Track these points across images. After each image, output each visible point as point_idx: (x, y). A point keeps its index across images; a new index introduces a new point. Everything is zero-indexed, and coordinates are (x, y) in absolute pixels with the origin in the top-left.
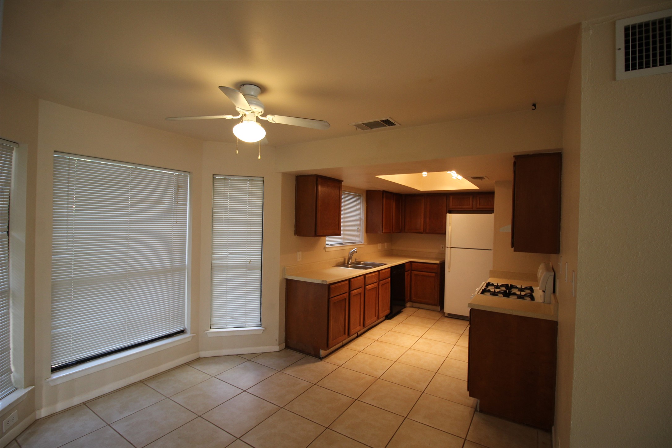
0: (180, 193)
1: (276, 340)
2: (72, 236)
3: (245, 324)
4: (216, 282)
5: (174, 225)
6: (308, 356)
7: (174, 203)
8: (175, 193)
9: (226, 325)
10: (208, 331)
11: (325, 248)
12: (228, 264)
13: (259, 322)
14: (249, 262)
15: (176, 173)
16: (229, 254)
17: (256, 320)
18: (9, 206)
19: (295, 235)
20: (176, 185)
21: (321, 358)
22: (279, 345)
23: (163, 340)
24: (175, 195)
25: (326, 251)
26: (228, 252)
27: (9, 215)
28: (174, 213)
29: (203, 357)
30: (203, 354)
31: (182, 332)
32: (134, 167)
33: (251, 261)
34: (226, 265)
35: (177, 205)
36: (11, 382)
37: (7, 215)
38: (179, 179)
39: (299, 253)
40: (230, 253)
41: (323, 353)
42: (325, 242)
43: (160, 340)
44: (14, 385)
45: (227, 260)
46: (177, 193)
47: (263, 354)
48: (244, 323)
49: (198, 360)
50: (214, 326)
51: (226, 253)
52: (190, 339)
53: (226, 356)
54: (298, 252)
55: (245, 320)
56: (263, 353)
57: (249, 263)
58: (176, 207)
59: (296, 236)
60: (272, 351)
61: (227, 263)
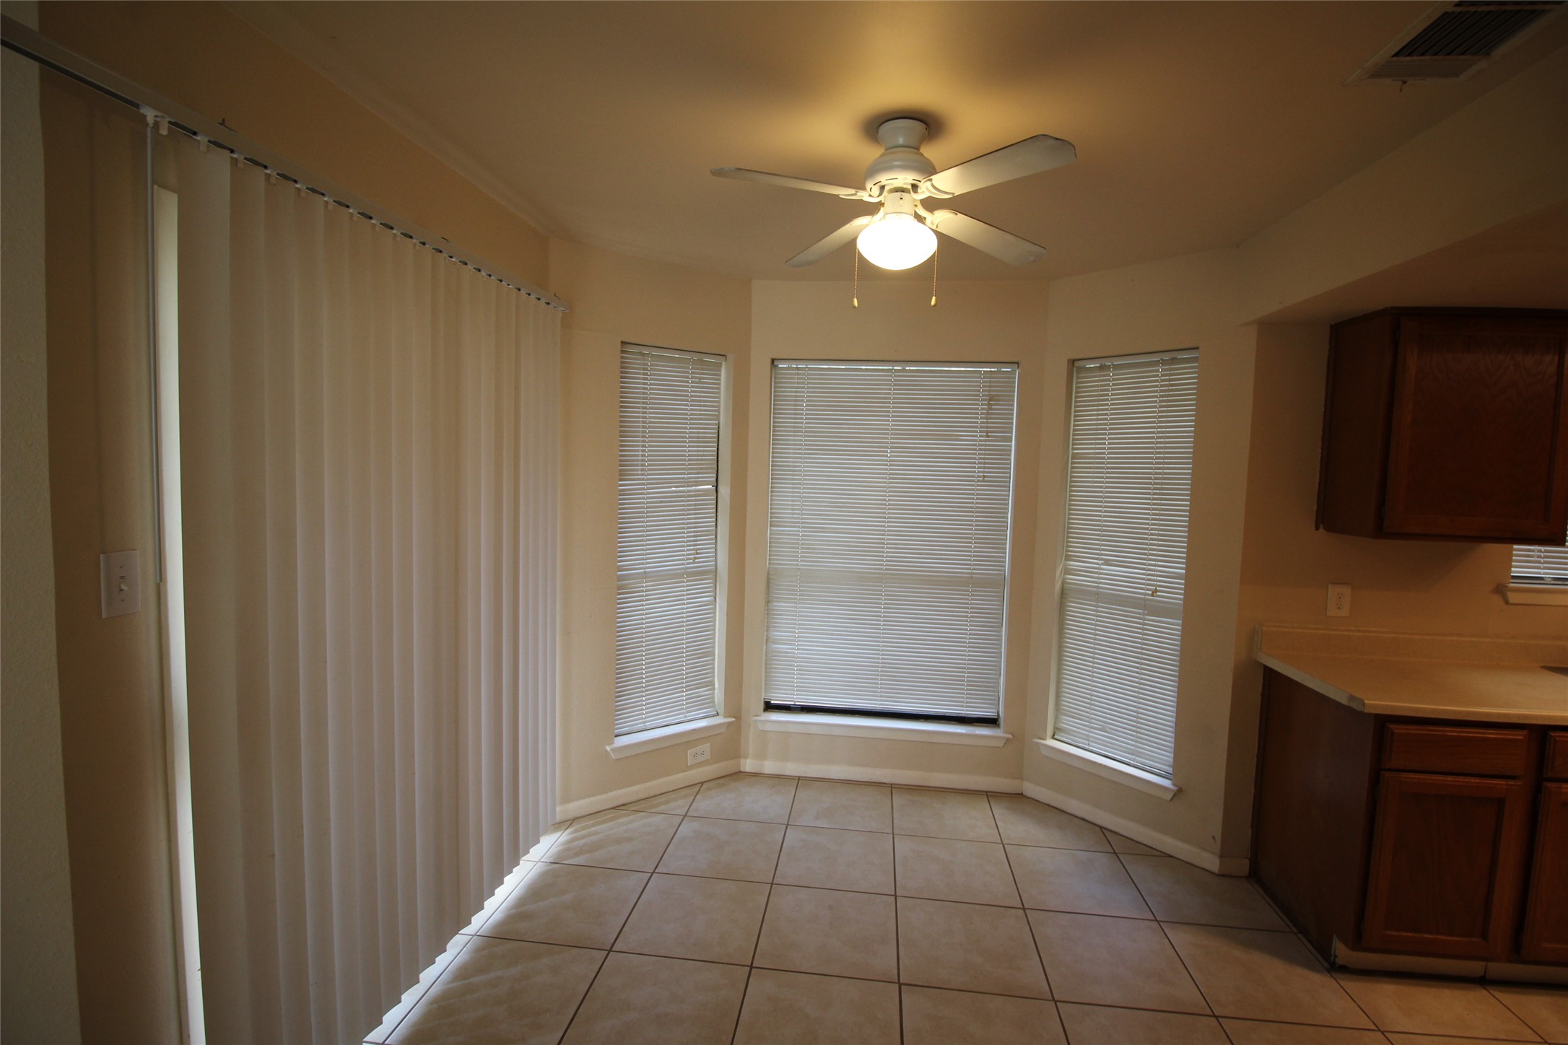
0: (994, 414)
1: (1214, 837)
2: (800, 497)
3: (1133, 757)
4: (1072, 629)
5: (978, 486)
6: (1300, 935)
7: (981, 436)
8: (982, 414)
9: (1087, 742)
10: (1044, 740)
11: (1501, 590)
12: (1100, 590)
13: (1169, 766)
14: (1153, 593)
15: (985, 369)
16: (1102, 564)
17: (1163, 756)
18: (718, 449)
19: (1317, 528)
20: (986, 395)
21: (1335, 968)
22: (1222, 856)
23: (950, 724)
24: (981, 418)
25: (1507, 602)
26: (1102, 559)
27: (718, 461)
28: (979, 459)
29: (1029, 796)
30: (1031, 789)
31: (992, 722)
32: (900, 368)
33: (1156, 591)
34: (1094, 589)
35: (986, 441)
36: (713, 702)
37: (716, 462)
38: (994, 382)
39: (1333, 591)
40: (1107, 563)
41: (1341, 951)
42: (1511, 566)
43: (943, 722)
44: (717, 708)
45: (1096, 578)
46: (988, 414)
47: (1169, 859)
48: (1133, 754)
49: (1019, 796)
50: (1062, 734)
51: (1097, 559)
52: (1001, 744)
53: (1077, 817)
54: (1330, 586)
55: (1133, 748)
56: (1170, 856)
57: (1152, 595)
58: (985, 445)
59: (1321, 530)
60: (1197, 864)
61: (1098, 587)
